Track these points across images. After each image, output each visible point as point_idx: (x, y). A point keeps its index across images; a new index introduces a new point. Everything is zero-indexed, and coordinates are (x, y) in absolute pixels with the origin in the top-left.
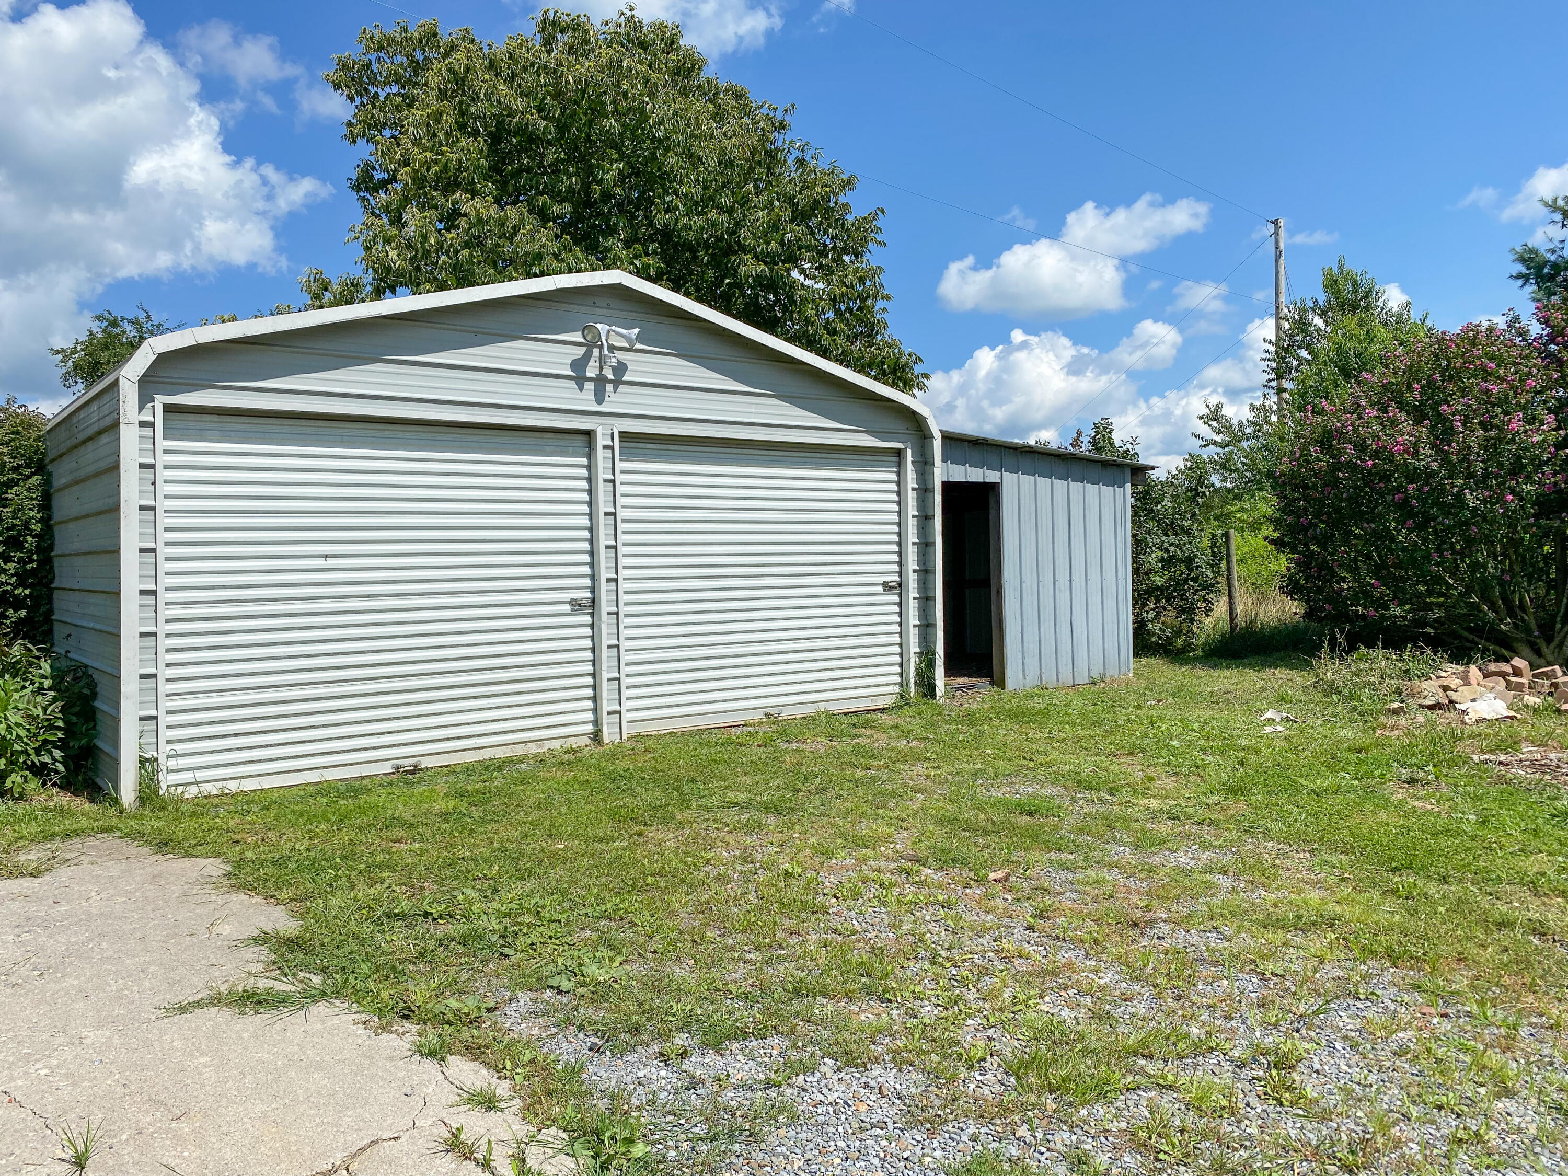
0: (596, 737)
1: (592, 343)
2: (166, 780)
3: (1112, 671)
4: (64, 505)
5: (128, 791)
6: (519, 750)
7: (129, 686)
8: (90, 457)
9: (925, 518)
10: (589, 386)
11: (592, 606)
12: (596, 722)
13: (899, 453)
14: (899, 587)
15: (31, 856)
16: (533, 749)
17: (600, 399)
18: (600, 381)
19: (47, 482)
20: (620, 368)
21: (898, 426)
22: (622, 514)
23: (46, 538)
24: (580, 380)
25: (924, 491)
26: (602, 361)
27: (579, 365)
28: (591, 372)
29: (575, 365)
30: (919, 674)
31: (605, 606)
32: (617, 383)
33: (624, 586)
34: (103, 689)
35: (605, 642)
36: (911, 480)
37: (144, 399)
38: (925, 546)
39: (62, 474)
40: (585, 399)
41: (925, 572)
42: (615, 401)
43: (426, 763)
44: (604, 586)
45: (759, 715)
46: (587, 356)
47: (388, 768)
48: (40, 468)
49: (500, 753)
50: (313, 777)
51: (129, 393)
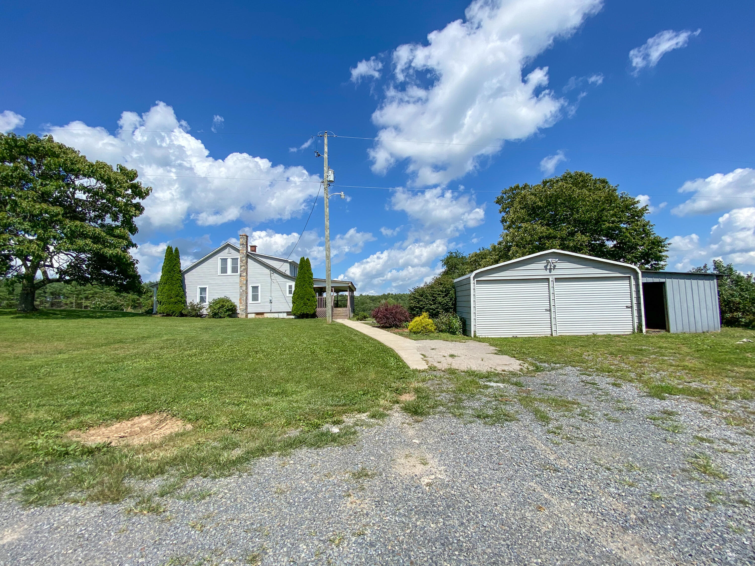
0: (552, 335)
1: (548, 262)
2: (477, 335)
3: (712, 330)
4: (458, 294)
5: (472, 336)
6: (536, 336)
7: (472, 320)
8: (464, 288)
9: (638, 292)
10: (548, 270)
11: (550, 310)
12: (552, 332)
13: (629, 277)
14: (632, 307)
15: (463, 341)
16: (538, 336)
17: (550, 272)
18: (550, 269)
19: (455, 290)
20: (555, 266)
21: (628, 271)
22: (555, 293)
23: (456, 299)
24: (546, 269)
25: (637, 285)
26: (551, 265)
27: (546, 267)
28: (548, 268)
29: (545, 267)
30: (638, 327)
31: (552, 311)
32: (554, 269)
33: (556, 306)
34: (467, 320)
35: (553, 317)
36: (633, 282)
37: (474, 279)
38: (638, 298)
39: (458, 289)
40: (547, 272)
41: (639, 304)
42: (553, 272)
43: (518, 336)
44: (552, 307)
45: (591, 334)
46: (547, 265)
47: (511, 336)
48: (454, 288)
49: (532, 336)
50: (499, 336)
51: (472, 279)
